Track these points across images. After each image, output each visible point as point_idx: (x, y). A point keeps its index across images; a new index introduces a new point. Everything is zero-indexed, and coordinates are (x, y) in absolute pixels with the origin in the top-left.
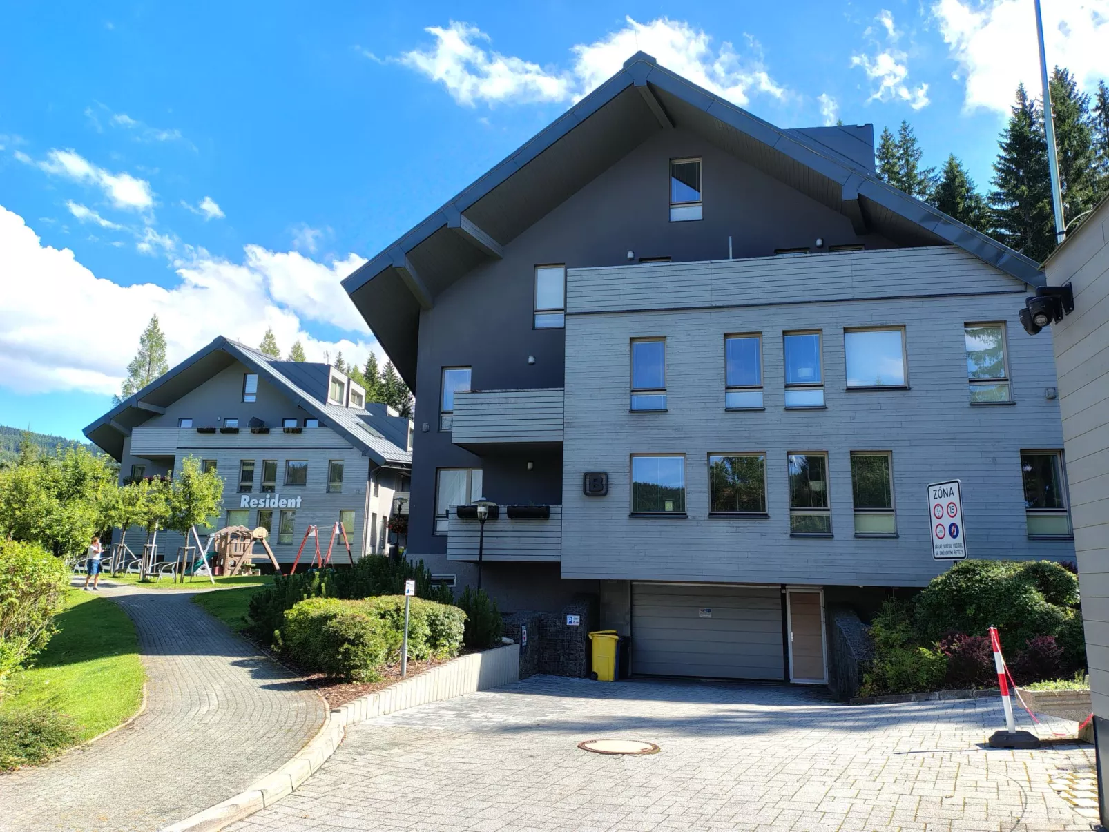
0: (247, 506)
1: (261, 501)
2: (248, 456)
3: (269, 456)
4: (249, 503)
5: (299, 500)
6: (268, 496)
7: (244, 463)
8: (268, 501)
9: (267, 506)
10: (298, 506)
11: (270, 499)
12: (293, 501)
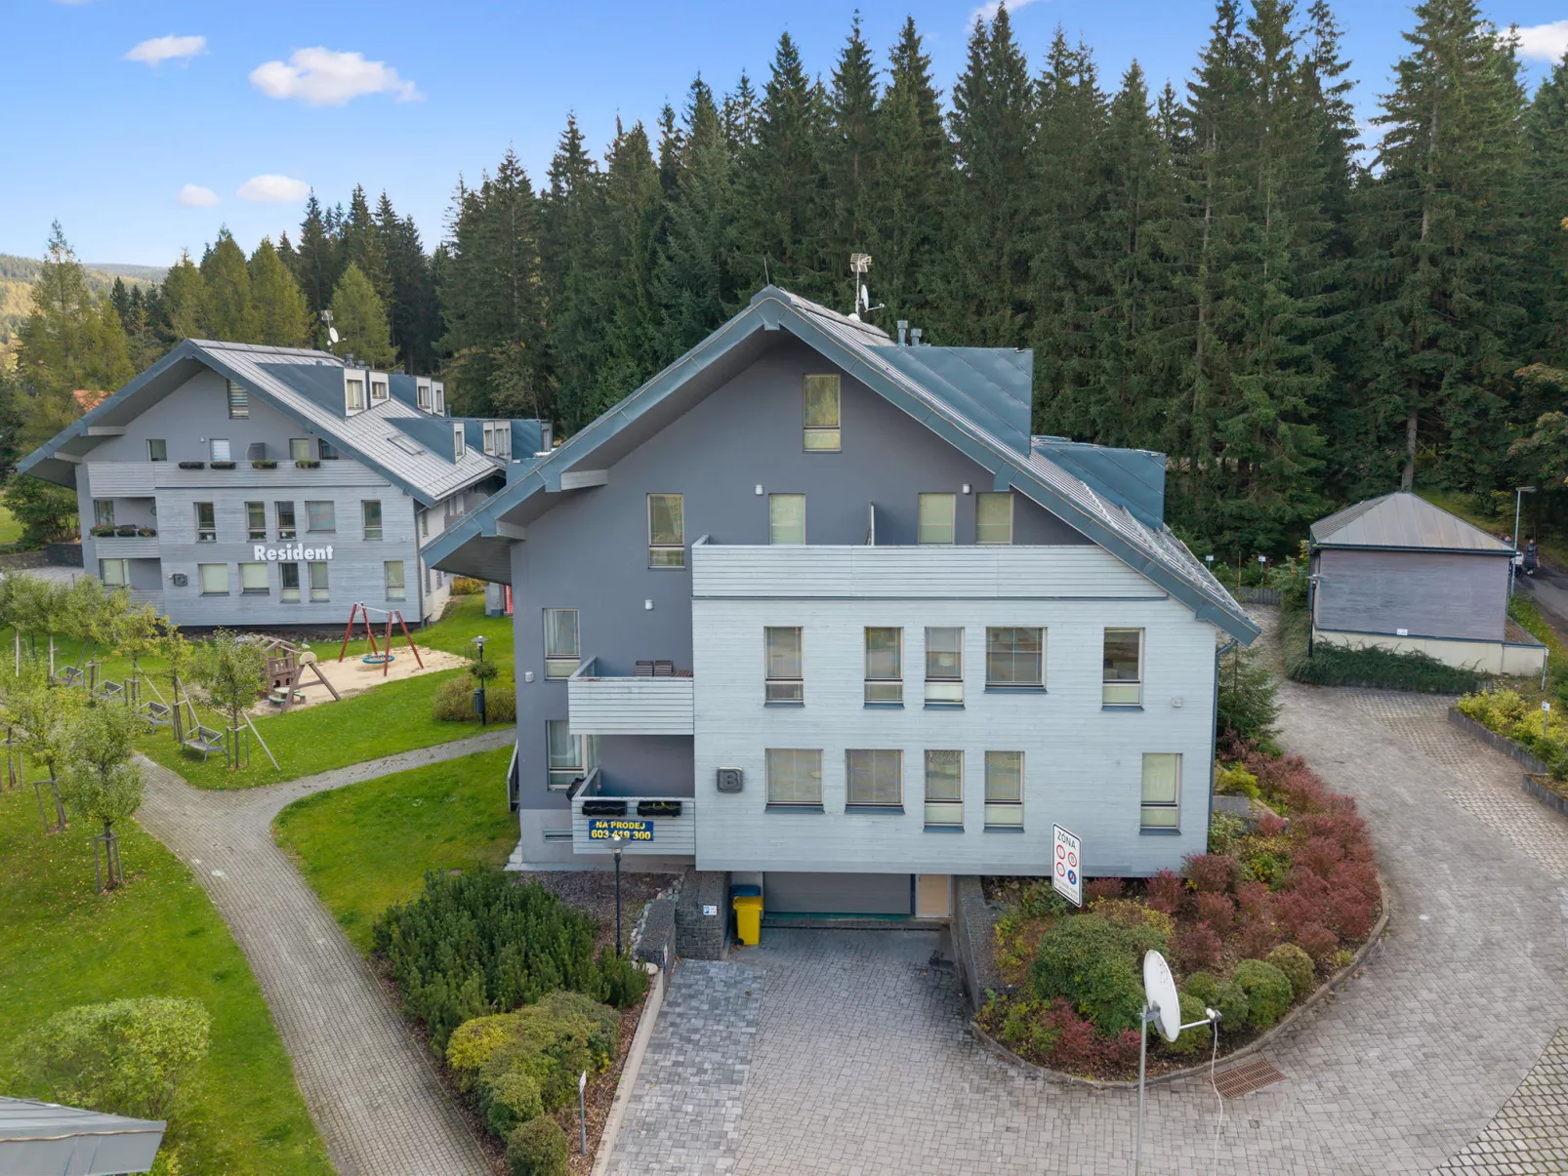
0: (263, 558)
1: (281, 552)
2: (255, 497)
3: (284, 496)
4: (265, 554)
5: (330, 550)
6: (289, 546)
7: (251, 505)
8: (289, 552)
9: (290, 558)
10: (330, 557)
11: (292, 548)
12: (322, 551)
